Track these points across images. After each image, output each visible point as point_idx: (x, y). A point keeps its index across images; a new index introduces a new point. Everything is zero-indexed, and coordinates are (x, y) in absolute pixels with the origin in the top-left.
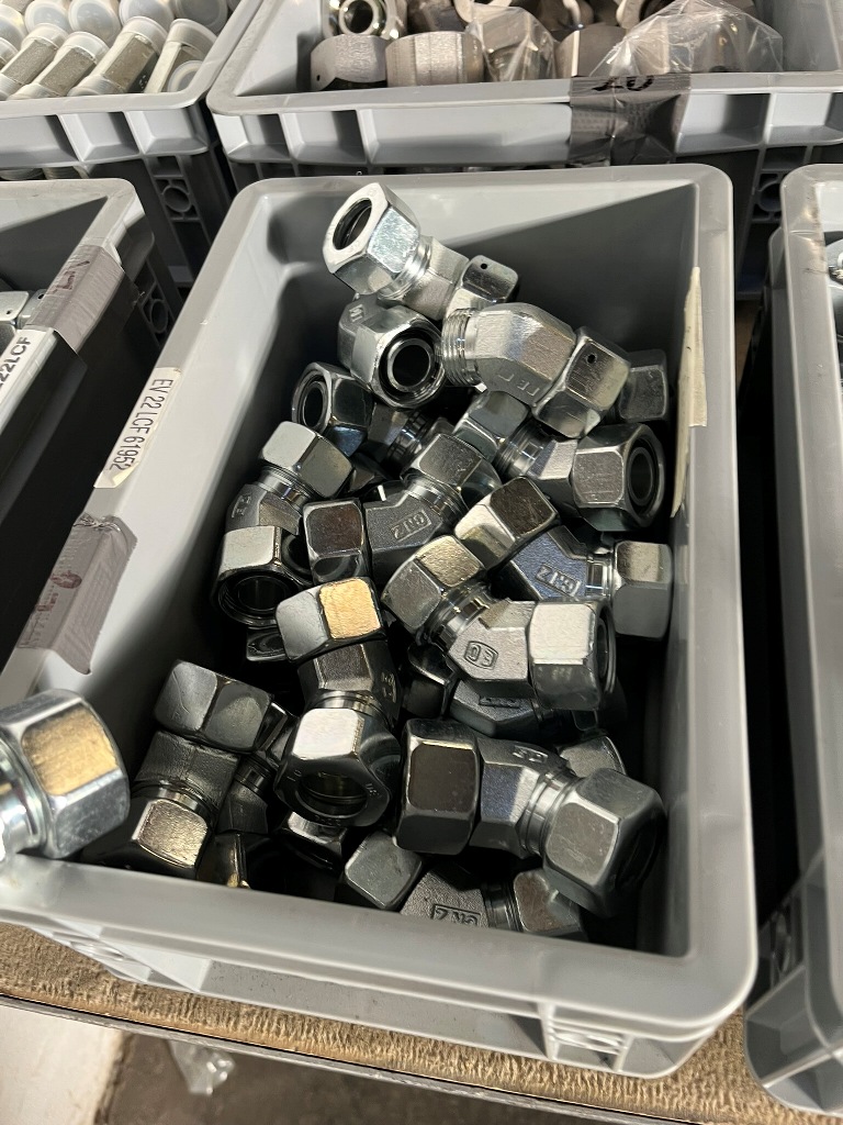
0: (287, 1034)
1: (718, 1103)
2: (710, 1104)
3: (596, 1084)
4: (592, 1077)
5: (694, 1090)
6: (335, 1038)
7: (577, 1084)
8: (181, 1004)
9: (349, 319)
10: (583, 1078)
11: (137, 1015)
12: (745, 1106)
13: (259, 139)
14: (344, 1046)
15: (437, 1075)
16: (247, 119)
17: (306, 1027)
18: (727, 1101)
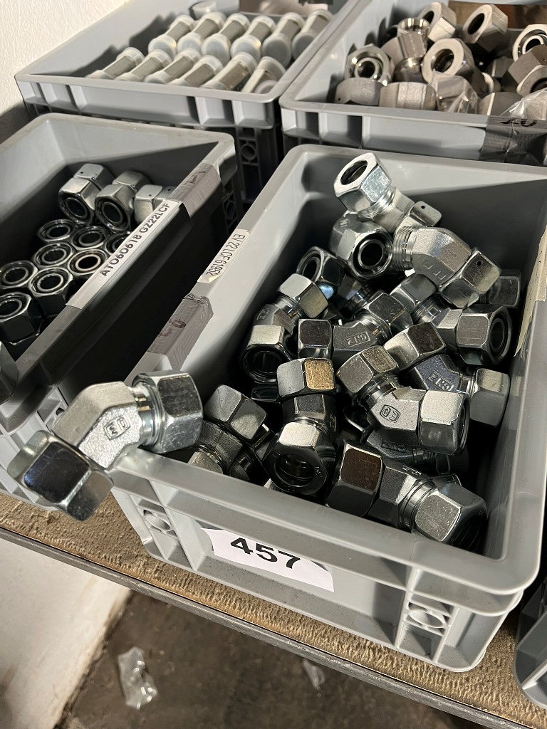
0: (240, 609)
1: (492, 699)
2: (487, 699)
3: (419, 674)
4: (417, 669)
5: (478, 689)
6: (267, 617)
7: (407, 671)
8: (182, 581)
9: (340, 226)
10: (411, 669)
11: (156, 582)
12: (508, 704)
13: (303, 125)
14: (272, 622)
15: (324, 649)
16: (299, 113)
17: (251, 607)
18: (497, 699)
